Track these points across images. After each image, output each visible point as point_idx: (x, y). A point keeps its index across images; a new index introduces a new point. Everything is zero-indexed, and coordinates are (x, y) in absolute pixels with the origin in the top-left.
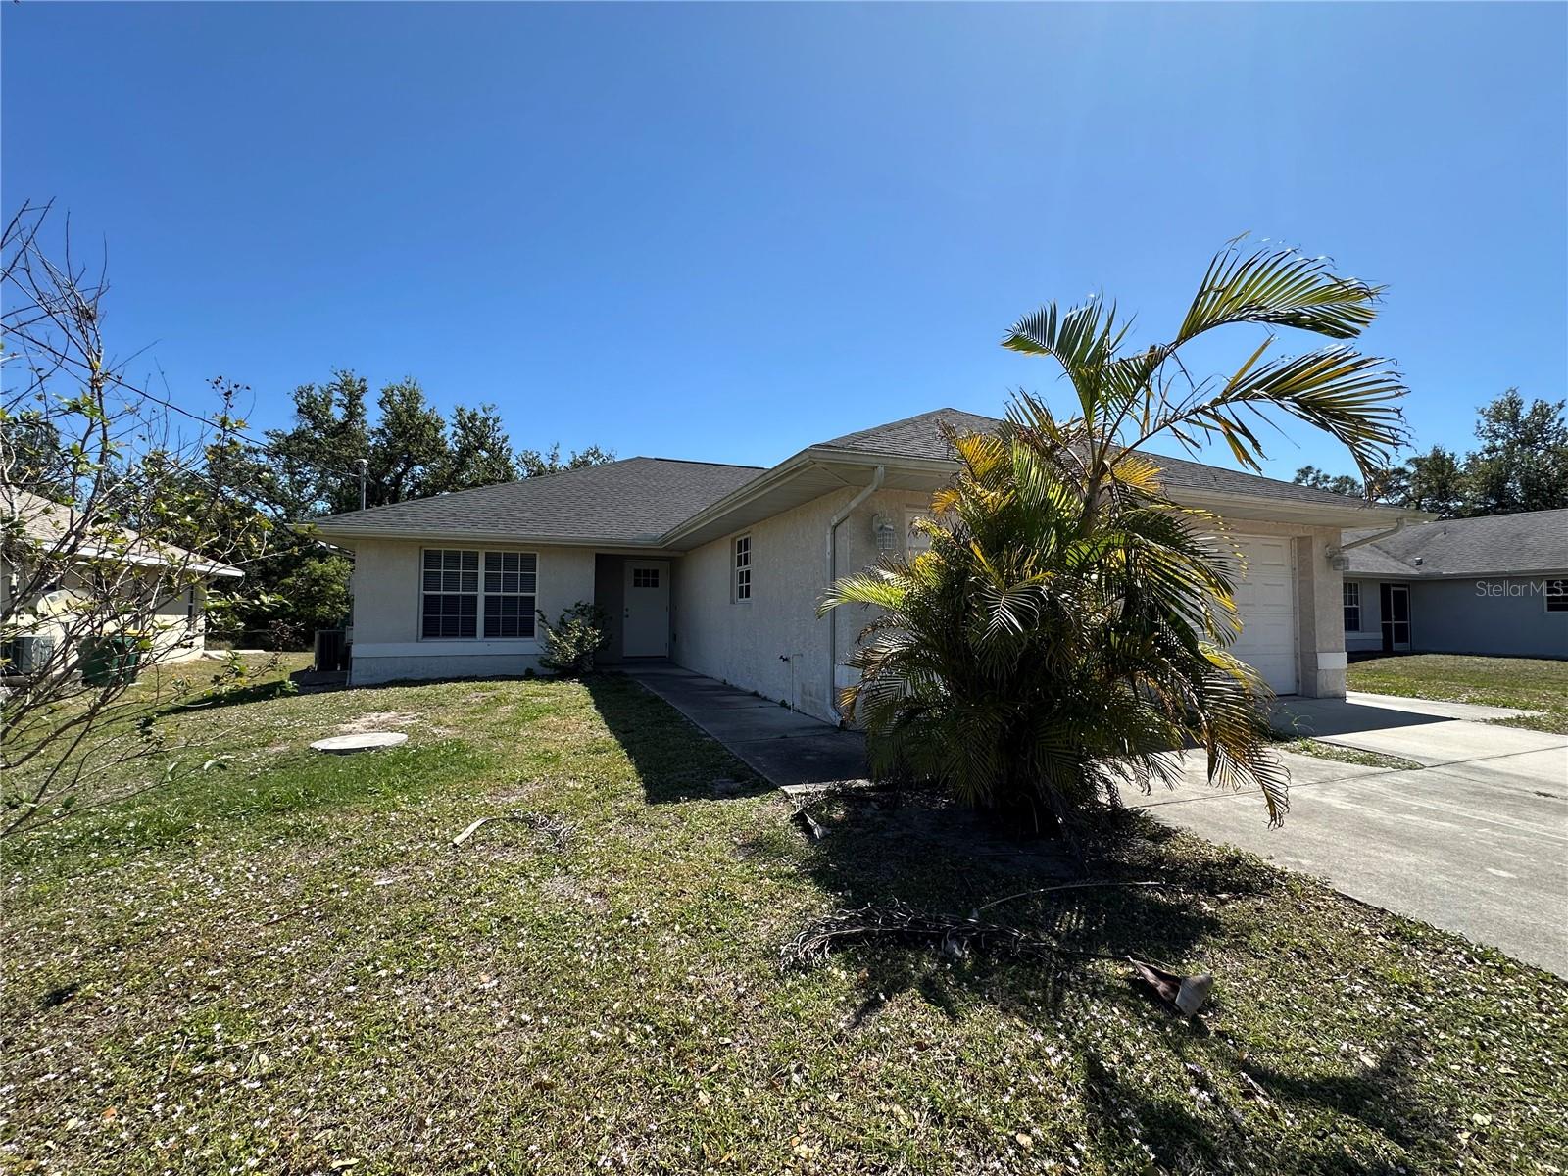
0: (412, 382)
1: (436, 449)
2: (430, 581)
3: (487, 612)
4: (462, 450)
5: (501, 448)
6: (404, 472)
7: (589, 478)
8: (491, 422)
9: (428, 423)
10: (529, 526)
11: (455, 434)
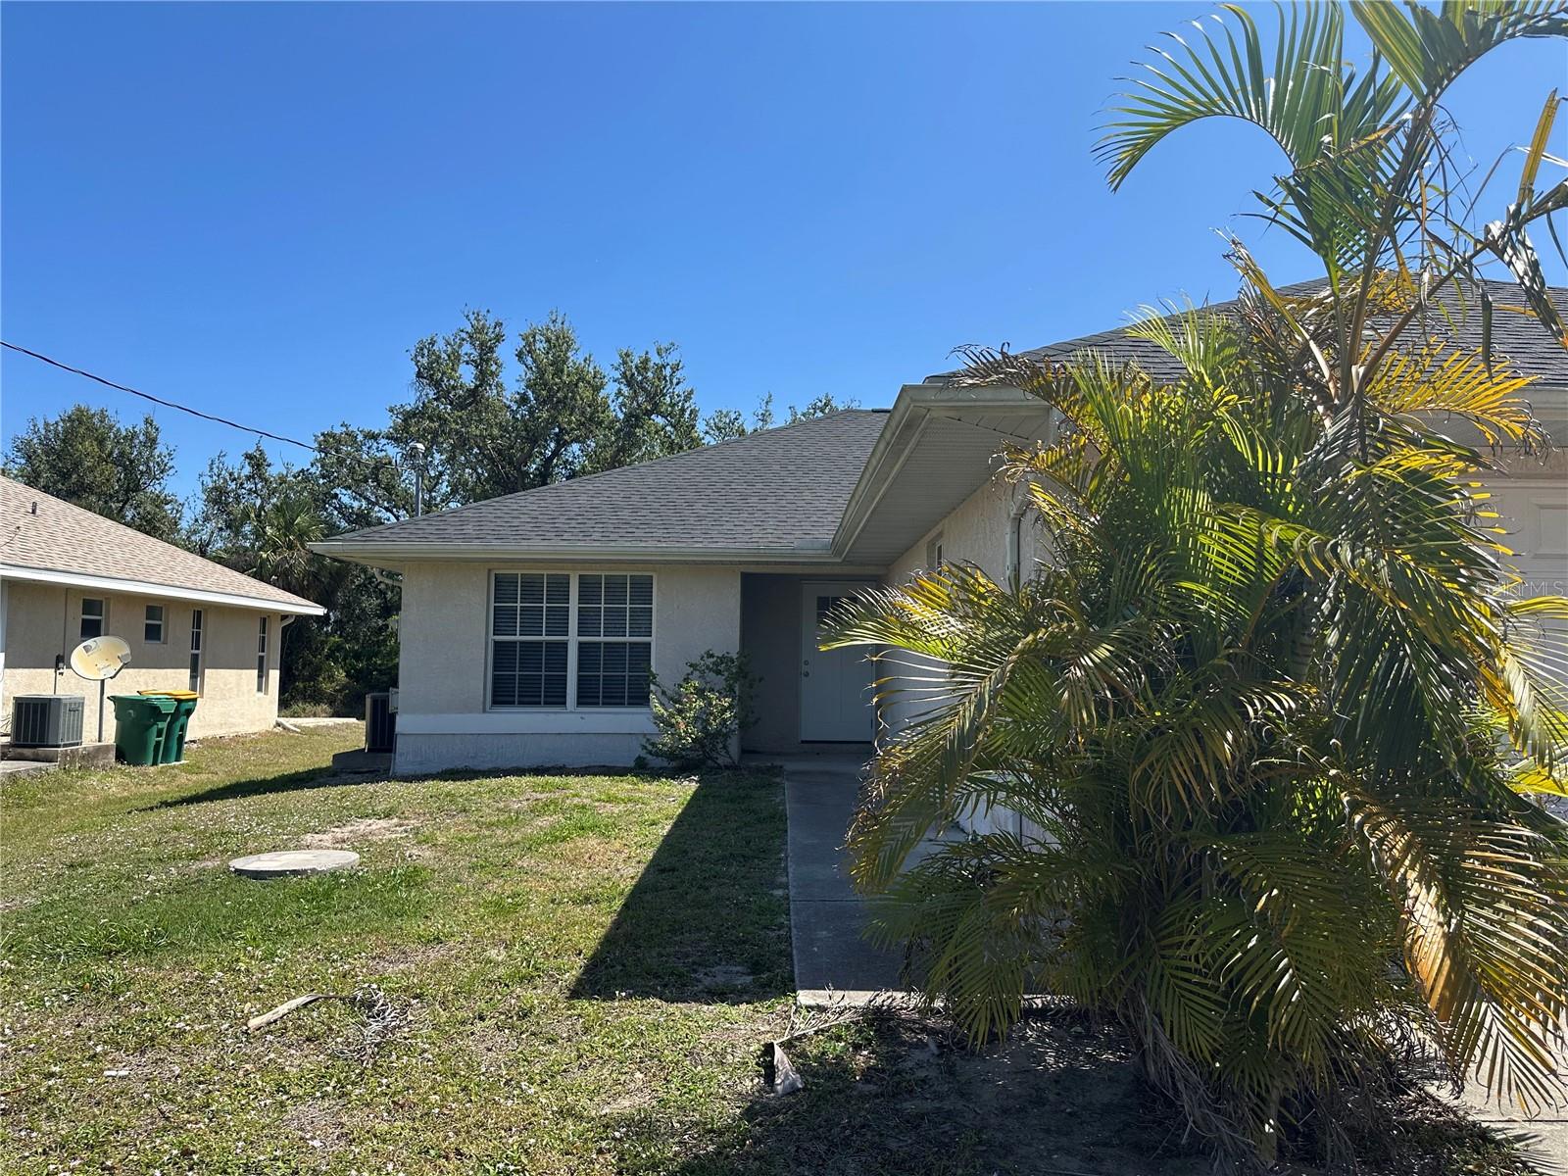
0: (559, 321)
1: (592, 420)
2: (502, 620)
3: (581, 667)
4: (628, 416)
5: (683, 410)
6: (556, 453)
7: (754, 452)
8: (667, 372)
9: (582, 379)
10: (639, 533)
11: (619, 393)
